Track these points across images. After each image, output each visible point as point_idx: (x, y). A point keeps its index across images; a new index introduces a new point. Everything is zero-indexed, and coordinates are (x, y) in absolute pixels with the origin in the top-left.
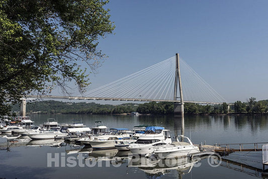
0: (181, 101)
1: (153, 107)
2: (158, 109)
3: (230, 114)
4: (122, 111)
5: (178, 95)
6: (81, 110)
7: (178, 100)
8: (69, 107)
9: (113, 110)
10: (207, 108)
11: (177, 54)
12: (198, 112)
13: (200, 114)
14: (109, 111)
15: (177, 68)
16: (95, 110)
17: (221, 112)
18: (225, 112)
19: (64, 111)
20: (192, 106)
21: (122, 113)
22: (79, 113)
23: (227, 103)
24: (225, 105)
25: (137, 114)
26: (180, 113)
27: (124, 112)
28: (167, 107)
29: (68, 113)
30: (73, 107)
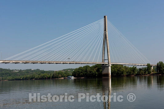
0: (108, 63)
1: (86, 71)
2: (90, 72)
3: (153, 75)
4: (60, 75)
5: (106, 58)
6: (25, 76)
7: (106, 62)
8: (16, 74)
9: (52, 75)
10: (133, 69)
11: (105, 17)
12: (125, 74)
13: (127, 76)
14: (49, 76)
15: (105, 30)
16: (36, 76)
17: (145, 73)
18: (149, 73)
19: (11, 78)
20: (120, 68)
21: (60, 77)
22: (23, 79)
23: (151, 64)
24: (149, 66)
25: (73, 78)
26: (107, 75)
27: (62, 77)
28: (98, 70)
29: (13, 80)
30: (19, 74)
